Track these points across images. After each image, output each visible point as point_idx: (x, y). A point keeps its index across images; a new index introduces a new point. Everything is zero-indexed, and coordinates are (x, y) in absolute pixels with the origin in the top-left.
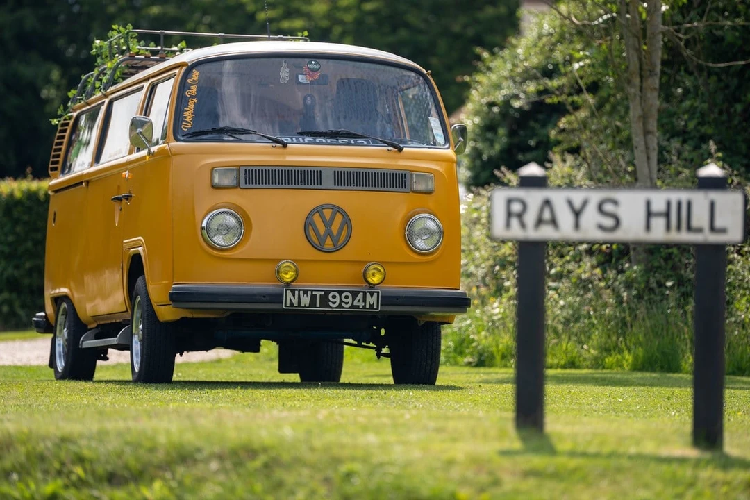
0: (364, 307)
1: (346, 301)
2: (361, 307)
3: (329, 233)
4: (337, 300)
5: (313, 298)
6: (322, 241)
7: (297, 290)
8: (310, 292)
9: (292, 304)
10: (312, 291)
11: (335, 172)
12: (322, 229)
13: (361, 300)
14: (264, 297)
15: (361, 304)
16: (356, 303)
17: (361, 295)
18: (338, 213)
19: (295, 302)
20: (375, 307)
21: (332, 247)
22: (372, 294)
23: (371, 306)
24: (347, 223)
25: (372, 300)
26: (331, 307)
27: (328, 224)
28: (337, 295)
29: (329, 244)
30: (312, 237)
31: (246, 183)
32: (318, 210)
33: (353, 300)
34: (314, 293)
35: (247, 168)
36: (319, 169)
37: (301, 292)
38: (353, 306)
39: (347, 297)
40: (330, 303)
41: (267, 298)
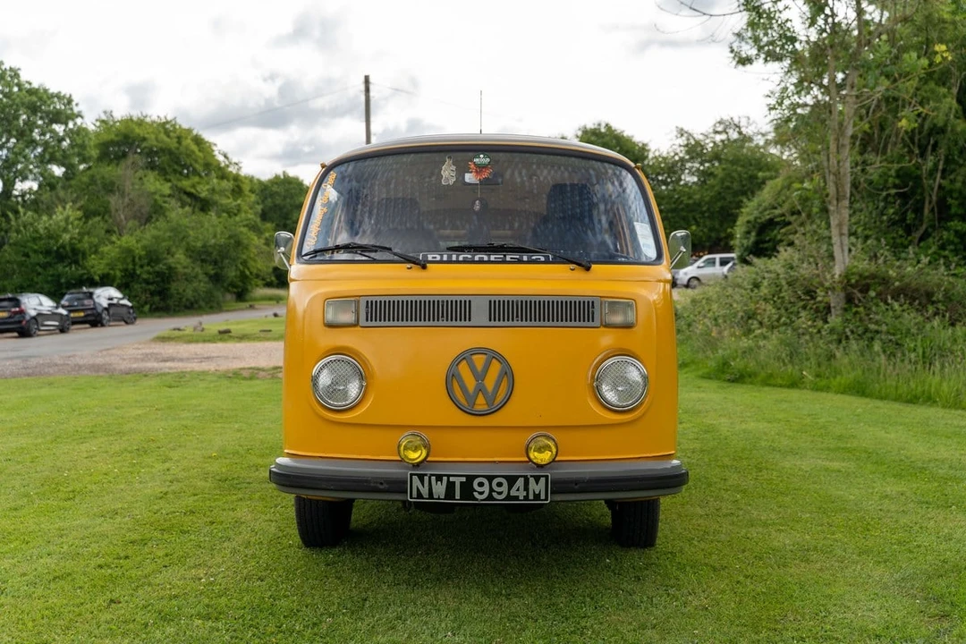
0: (526, 498)
1: (499, 489)
2: (521, 498)
3: (480, 389)
4: (486, 489)
5: (451, 486)
6: (471, 399)
7: (426, 475)
8: (445, 479)
9: (420, 495)
10: (448, 476)
11: (490, 301)
12: (471, 383)
13: (522, 488)
14: (381, 484)
15: (522, 494)
16: (513, 493)
17: (520, 482)
18: (494, 360)
19: (425, 492)
20: (543, 497)
21: (486, 407)
22: (537, 479)
23: (537, 497)
24: (506, 373)
25: (537, 488)
26: (477, 500)
27: (480, 377)
28: (486, 482)
29: (481, 404)
30: (457, 393)
31: (367, 320)
32: (466, 356)
33: (510, 487)
34: (452, 479)
35: (370, 299)
36: (467, 299)
37: (433, 478)
38: (509, 497)
39: (500, 485)
40: (476, 494)
41: (385, 486)
